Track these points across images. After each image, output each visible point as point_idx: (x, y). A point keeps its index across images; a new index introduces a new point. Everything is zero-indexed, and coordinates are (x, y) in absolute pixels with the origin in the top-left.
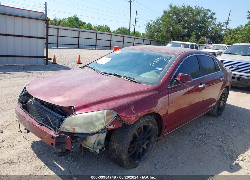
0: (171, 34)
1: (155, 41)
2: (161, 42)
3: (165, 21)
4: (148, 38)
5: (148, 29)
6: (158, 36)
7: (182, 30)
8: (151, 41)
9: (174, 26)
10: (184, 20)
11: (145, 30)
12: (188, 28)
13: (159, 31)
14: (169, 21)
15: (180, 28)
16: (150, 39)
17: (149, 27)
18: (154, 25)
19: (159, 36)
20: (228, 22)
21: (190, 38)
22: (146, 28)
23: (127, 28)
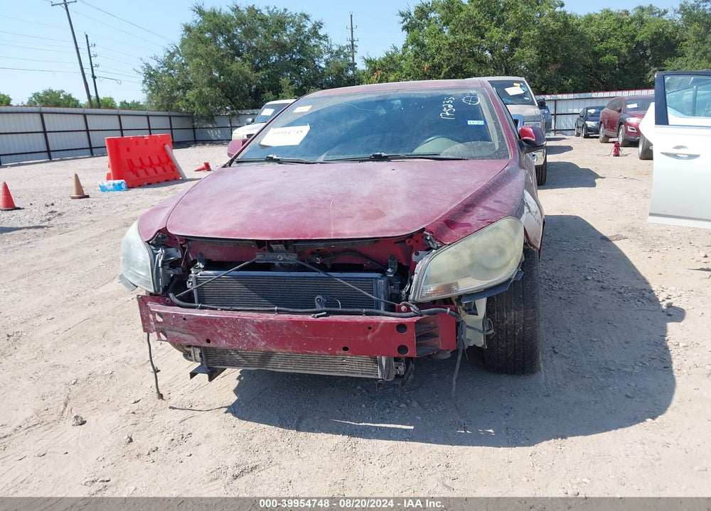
0: (223, 91)
1: (182, 116)
2: (202, 117)
3: (197, 55)
4: (159, 111)
5: (151, 85)
6: (187, 100)
7: (253, 76)
8: (170, 117)
9: (228, 66)
10: (249, 48)
11: (142, 88)
12: (267, 66)
13: (187, 86)
14: (210, 54)
15: (246, 69)
16: (167, 113)
17: (151, 77)
18: (167, 71)
19: (192, 99)
20: (353, 44)
21: (280, 94)
22: (144, 82)
23: (63, 91)
